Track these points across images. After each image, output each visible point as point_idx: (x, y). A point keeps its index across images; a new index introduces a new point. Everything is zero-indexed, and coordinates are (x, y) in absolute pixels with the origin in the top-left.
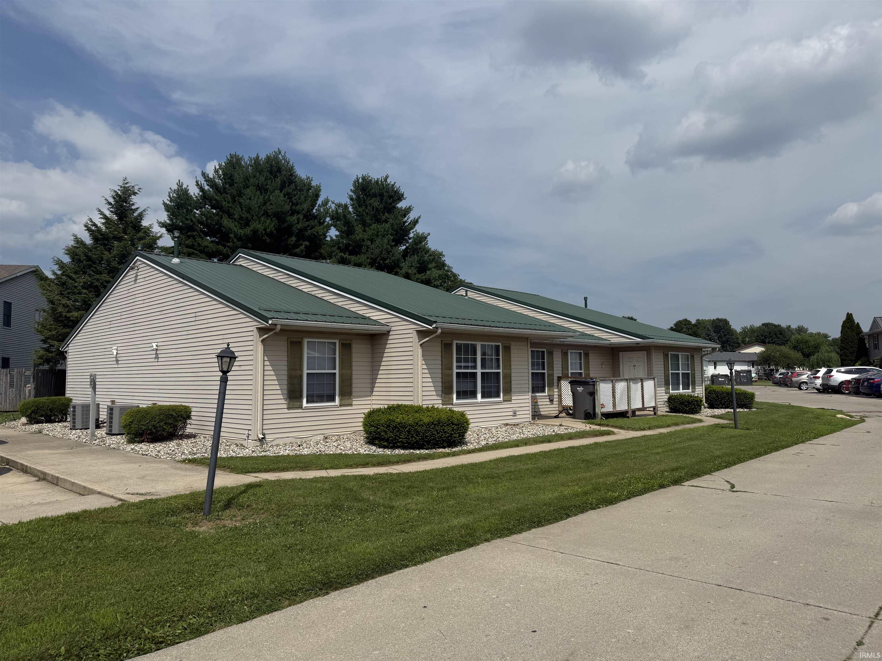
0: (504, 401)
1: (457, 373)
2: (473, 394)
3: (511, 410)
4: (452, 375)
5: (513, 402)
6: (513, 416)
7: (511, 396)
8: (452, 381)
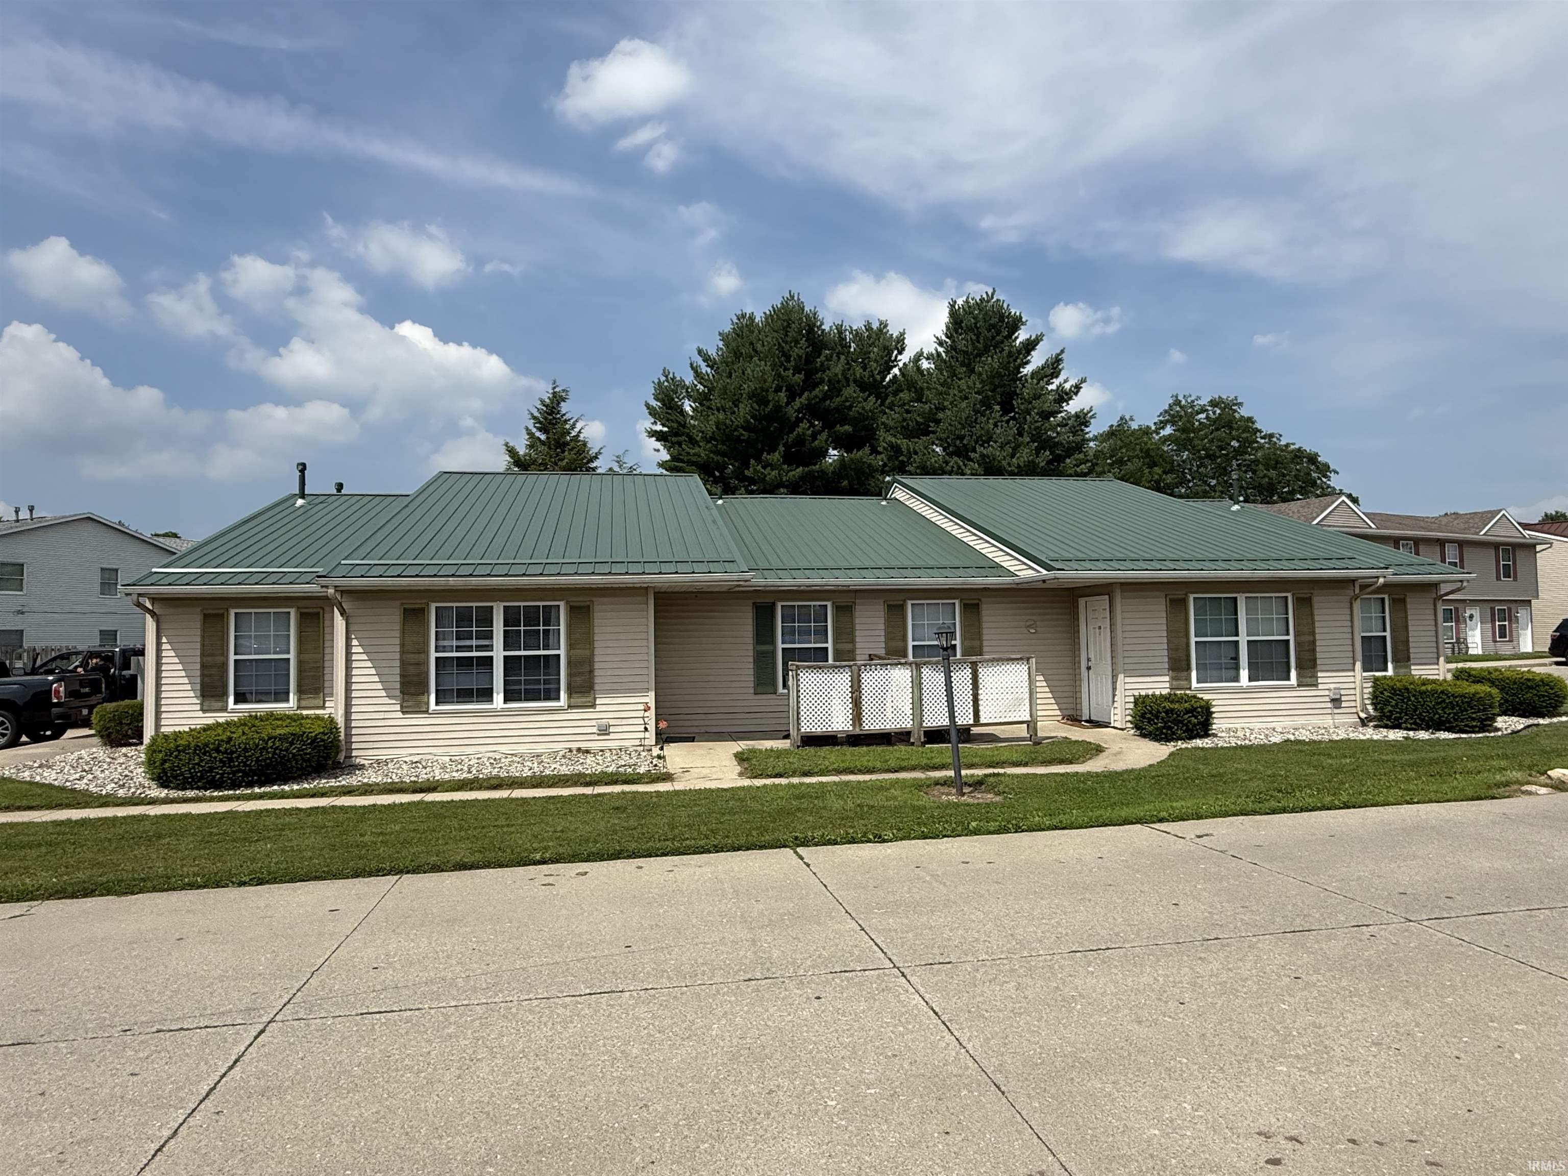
0: (570, 707)
1: (437, 658)
2: (486, 694)
3: (593, 723)
4: (427, 663)
5: (598, 708)
6: (599, 735)
7: (595, 699)
8: (427, 673)
